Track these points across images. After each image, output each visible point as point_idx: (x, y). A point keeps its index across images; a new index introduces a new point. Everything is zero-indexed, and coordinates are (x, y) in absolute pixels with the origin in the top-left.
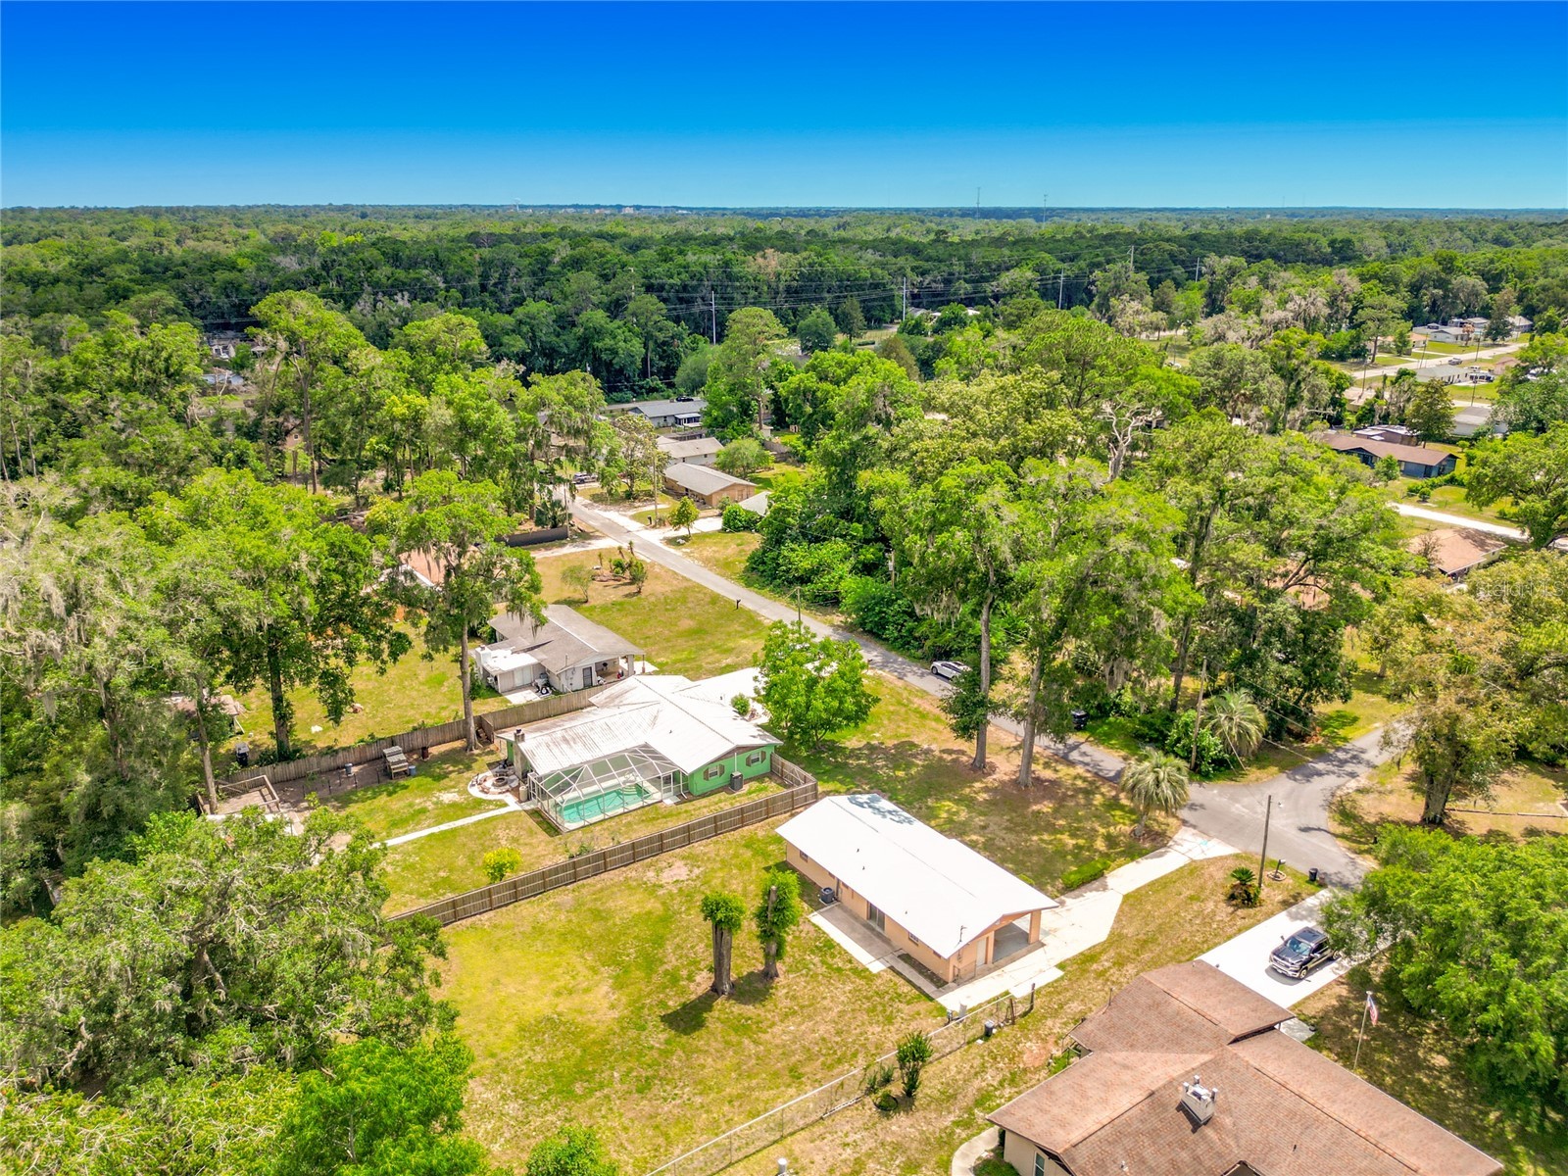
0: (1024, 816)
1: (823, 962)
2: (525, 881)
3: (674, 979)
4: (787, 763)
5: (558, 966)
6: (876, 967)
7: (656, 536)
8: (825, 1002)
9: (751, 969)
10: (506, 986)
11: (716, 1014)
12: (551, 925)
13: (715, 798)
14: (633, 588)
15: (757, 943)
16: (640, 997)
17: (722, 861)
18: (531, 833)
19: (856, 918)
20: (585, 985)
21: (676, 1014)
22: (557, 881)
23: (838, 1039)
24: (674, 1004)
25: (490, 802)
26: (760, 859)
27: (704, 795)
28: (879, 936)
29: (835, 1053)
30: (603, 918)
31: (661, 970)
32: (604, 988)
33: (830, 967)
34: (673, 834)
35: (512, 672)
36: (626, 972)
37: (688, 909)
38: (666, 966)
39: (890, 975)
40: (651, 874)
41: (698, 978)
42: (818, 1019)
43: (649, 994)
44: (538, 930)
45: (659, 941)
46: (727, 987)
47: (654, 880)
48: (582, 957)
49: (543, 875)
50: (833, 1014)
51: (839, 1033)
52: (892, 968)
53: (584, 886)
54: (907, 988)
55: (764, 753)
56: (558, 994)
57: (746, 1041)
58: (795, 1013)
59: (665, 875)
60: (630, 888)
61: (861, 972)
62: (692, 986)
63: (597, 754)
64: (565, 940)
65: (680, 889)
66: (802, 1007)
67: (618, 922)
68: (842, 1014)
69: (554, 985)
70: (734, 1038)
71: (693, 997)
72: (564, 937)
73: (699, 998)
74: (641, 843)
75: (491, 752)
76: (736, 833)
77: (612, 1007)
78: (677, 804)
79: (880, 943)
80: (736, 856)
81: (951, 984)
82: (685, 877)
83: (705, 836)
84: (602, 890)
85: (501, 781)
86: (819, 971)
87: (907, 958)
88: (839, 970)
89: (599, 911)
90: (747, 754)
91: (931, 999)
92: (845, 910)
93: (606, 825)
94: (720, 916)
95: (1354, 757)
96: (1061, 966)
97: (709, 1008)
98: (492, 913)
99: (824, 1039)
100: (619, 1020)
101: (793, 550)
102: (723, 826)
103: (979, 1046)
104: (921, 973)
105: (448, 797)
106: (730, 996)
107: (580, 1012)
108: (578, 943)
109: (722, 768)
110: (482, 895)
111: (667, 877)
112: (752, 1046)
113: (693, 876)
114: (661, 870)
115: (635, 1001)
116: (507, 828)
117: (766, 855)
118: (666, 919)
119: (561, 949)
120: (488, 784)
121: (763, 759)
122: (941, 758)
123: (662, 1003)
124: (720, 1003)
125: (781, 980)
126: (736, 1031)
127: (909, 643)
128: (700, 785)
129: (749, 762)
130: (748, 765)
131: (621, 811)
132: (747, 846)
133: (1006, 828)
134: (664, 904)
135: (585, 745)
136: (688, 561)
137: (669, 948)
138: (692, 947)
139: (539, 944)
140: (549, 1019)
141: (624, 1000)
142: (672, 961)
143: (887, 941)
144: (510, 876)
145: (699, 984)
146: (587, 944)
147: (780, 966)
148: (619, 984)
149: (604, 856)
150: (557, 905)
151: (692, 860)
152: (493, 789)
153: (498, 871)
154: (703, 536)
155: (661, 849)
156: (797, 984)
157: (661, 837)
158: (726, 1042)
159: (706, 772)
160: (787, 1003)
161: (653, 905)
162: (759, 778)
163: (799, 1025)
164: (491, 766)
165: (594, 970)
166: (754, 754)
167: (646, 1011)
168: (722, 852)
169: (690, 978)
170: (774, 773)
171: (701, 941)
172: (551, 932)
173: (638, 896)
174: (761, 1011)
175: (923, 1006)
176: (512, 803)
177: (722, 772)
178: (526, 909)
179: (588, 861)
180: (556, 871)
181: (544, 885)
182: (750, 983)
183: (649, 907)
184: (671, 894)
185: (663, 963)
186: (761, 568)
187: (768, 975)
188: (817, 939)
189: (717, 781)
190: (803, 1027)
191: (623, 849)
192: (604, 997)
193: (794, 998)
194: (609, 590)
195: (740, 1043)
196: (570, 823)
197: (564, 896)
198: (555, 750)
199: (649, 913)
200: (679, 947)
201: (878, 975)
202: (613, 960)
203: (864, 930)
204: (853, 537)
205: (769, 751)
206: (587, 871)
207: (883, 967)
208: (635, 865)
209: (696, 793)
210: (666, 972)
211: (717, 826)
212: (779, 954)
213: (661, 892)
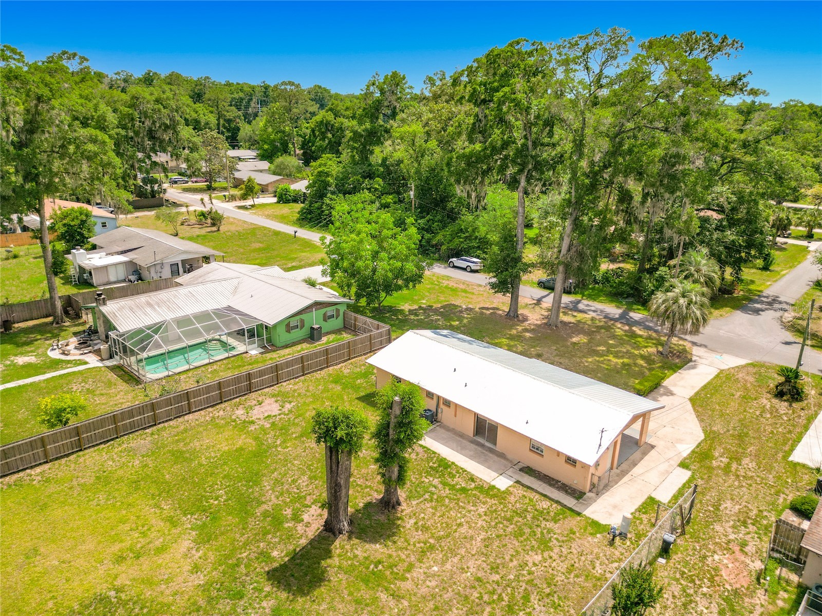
0: (567, 347)
1: (444, 484)
2: (89, 427)
3: (277, 521)
4: (359, 316)
5: (123, 521)
6: (503, 483)
7: (230, 206)
8: (463, 530)
9: (368, 499)
10: (45, 557)
11: (335, 561)
12: (120, 473)
13: (299, 347)
14: (214, 229)
15: (374, 467)
16: (234, 550)
17: (313, 395)
18: (109, 384)
19: (462, 436)
20: (158, 543)
21: (284, 567)
22: (132, 425)
23: (496, 577)
24: (279, 555)
25: (69, 362)
26: (350, 391)
27: (286, 346)
28: (491, 451)
29: (500, 599)
30: (185, 460)
31: (259, 512)
32: (186, 544)
33: (452, 487)
34: (261, 373)
35: (106, 267)
36: (214, 519)
37: (284, 442)
38: (265, 507)
39: (520, 491)
40: (240, 412)
41: (306, 517)
42: (462, 551)
43: (246, 544)
44: (103, 479)
45: (254, 479)
46: (345, 525)
47: (243, 418)
48: (157, 506)
49: (114, 419)
50: (478, 543)
51: (494, 569)
52: (518, 482)
53: (165, 428)
54: (545, 504)
55: (338, 310)
56: (120, 559)
57: (383, 596)
58: (432, 548)
59: (255, 412)
60: (217, 426)
61: (489, 491)
62: (300, 528)
63: (180, 314)
64: (137, 489)
65: (273, 424)
66: (439, 539)
67: (204, 461)
68: (487, 542)
69: (116, 548)
70: (365, 593)
71: (303, 542)
72: (135, 484)
73: (312, 542)
74: (228, 383)
75: (79, 325)
76: (323, 372)
77: (196, 569)
78: (262, 353)
79: (496, 458)
80: (326, 390)
81: (589, 494)
82: (277, 412)
83: (292, 376)
84: (186, 430)
85: (83, 344)
86: (443, 493)
87: (528, 470)
88: (464, 490)
89: (182, 452)
90: (323, 311)
91: (579, 514)
92: (448, 429)
93: (190, 374)
94: (340, 433)
95: (774, 300)
96: (683, 465)
97: (328, 554)
98: (46, 466)
99: (479, 580)
100: (205, 588)
101: (331, 199)
102: (310, 366)
103: (664, 567)
104: (551, 485)
105: (21, 360)
106: (351, 534)
107: (148, 582)
108: (154, 490)
109: (302, 321)
110: (32, 445)
111: (257, 413)
112: (392, 603)
113: (286, 410)
114: (251, 408)
115: (227, 557)
116: (83, 381)
117: (356, 388)
118: (260, 454)
119: (131, 500)
120: (71, 347)
121: (338, 316)
122: (482, 313)
123: (264, 555)
124: (340, 544)
125: (405, 508)
126: (366, 581)
127: (427, 250)
128: (282, 336)
129: (326, 318)
130: (325, 320)
131: (207, 361)
132: (336, 382)
133: (557, 355)
134: (256, 439)
135: (169, 308)
136: (254, 217)
137: (266, 484)
138: (294, 481)
139: (102, 497)
140: (102, 600)
141: (212, 557)
142: (272, 500)
143: (502, 455)
144: (73, 422)
145: (308, 525)
146: (166, 490)
147: (402, 494)
148: (205, 537)
149: (187, 395)
150: (128, 450)
151: (283, 398)
152: (73, 351)
153: (58, 417)
154: (263, 205)
155: (250, 389)
156: (424, 512)
157: (249, 376)
158: (358, 602)
159: (288, 324)
160: (419, 535)
161: (244, 441)
162: (337, 331)
163: (443, 563)
164: (75, 334)
165: (172, 522)
166: (330, 310)
167: (243, 570)
168: (311, 388)
169: (296, 518)
170: (348, 327)
171: (304, 473)
172: (119, 480)
173: (228, 433)
174: (392, 551)
175: (573, 522)
176: (93, 361)
177: (302, 326)
178: (91, 458)
179: (169, 402)
180: (130, 413)
181: (116, 430)
182: (369, 516)
183: (240, 443)
184: (262, 428)
185: (260, 503)
186: (309, 216)
187: (388, 504)
188: (429, 459)
189: (297, 334)
190: (448, 566)
191: (208, 389)
192: (185, 556)
193: (425, 529)
194: (196, 230)
195: (376, 599)
196: (152, 373)
197: (141, 441)
198: (139, 313)
199: (242, 449)
200: (277, 482)
201: (508, 492)
202: (198, 506)
203: (473, 446)
204: (376, 189)
205: (342, 309)
206: (168, 413)
207: (511, 483)
208: (223, 406)
209: (279, 345)
210: (266, 514)
211: (304, 367)
212: (401, 479)
213: (252, 428)
